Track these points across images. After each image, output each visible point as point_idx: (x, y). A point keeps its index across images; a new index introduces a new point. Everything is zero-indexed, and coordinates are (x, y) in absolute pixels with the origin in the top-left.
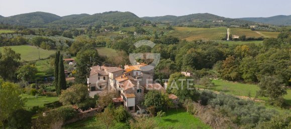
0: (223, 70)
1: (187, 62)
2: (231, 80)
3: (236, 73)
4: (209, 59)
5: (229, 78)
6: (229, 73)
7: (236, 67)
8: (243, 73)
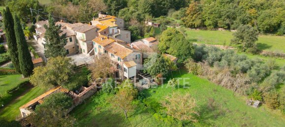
0: (187, 18)
1: (145, 9)
2: (195, 28)
3: (200, 20)
4: (164, 5)
5: (193, 25)
6: (193, 21)
7: (200, 14)
8: (205, 20)
